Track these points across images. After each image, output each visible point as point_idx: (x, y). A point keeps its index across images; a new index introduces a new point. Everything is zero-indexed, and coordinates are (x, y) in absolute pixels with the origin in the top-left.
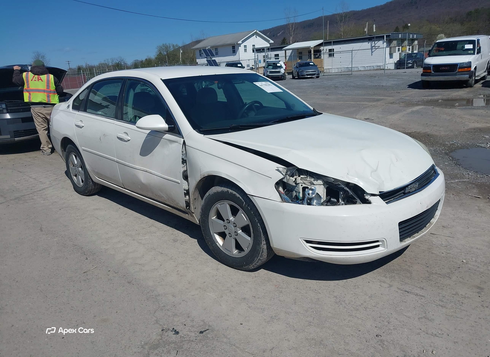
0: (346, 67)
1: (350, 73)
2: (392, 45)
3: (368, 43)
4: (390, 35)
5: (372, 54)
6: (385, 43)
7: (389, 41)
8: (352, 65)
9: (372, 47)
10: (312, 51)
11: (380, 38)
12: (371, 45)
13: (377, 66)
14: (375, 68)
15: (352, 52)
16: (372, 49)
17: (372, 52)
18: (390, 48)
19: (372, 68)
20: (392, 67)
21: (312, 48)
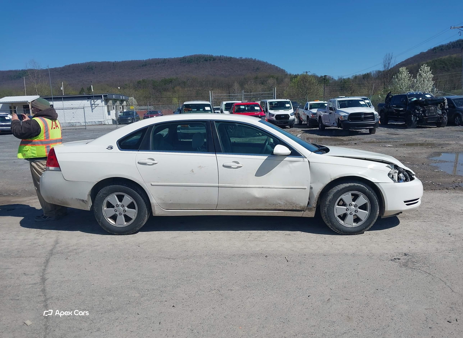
0: (69, 122)
1: (84, 127)
2: (109, 104)
3: (88, 101)
4: (107, 95)
5: (92, 111)
6: (103, 102)
7: (107, 101)
8: (85, 120)
9: (92, 105)
10: (30, 105)
11: (98, 97)
12: (91, 103)
13: (99, 122)
14: (97, 123)
15: (84, 108)
16: (92, 107)
17: (92, 109)
18: (108, 106)
19: (94, 123)
20: (111, 122)
21: (29, 103)
